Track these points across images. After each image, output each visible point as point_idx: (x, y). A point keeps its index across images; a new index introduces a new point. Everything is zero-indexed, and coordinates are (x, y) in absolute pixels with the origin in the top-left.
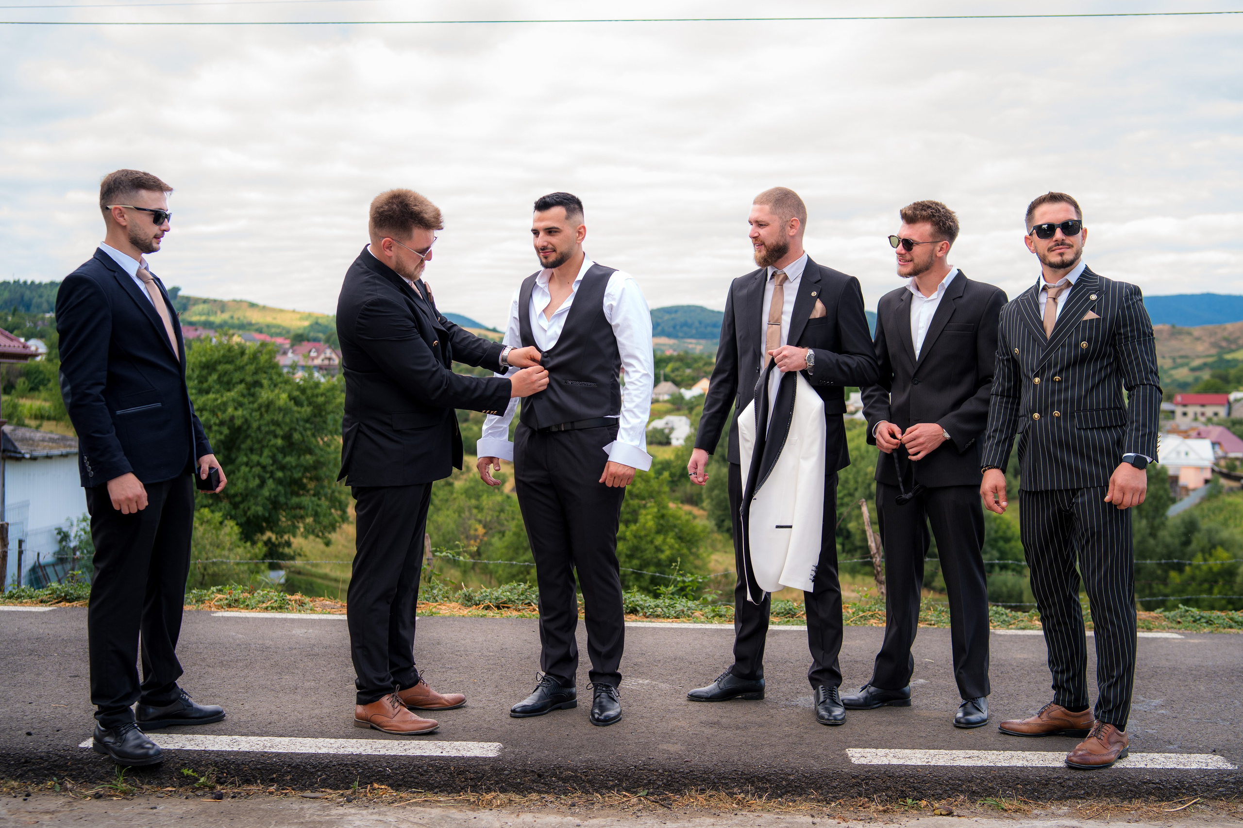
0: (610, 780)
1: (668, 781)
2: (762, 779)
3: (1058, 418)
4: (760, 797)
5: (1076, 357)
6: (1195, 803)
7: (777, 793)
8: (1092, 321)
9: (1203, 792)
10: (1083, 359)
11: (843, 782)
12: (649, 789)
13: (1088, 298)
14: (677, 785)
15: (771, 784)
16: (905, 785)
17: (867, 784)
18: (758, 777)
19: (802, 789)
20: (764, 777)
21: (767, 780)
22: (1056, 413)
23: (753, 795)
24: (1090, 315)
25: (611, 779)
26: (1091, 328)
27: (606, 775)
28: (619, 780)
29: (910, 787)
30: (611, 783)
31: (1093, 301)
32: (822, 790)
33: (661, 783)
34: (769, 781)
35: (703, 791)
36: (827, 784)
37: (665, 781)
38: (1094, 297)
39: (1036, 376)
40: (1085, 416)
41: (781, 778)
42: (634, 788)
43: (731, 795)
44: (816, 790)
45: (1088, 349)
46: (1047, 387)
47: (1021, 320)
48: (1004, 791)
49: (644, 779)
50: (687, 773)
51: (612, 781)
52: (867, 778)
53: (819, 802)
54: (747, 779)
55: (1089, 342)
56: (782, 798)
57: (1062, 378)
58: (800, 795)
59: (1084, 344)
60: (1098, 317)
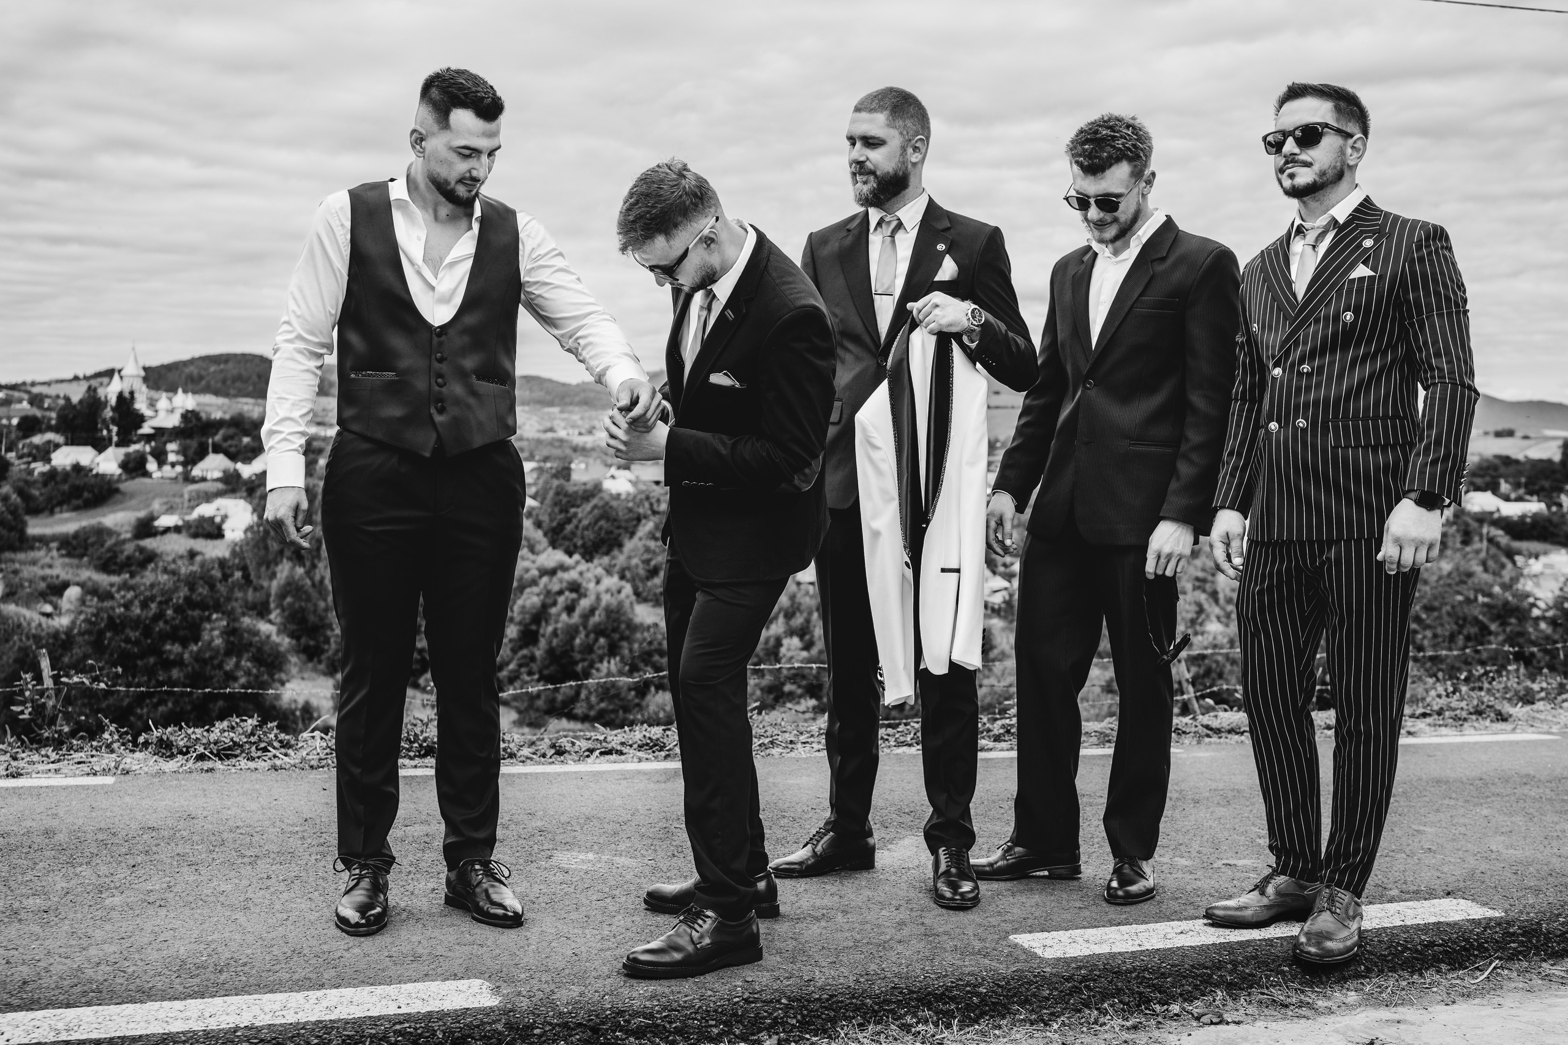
0: (711, 1026)
1: (803, 1016)
2: (940, 998)
3: (1304, 430)
4: (949, 1026)
5: (1335, 334)
6: (1495, 968)
7: (970, 1018)
8: (1361, 279)
9: (1496, 951)
10: (1345, 338)
11: (1056, 989)
12: (777, 1034)
13: (1360, 245)
14: (820, 1021)
15: (958, 1003)
16: (1141, 983)
17: (1088, 987)
18: (935, 996)
19: (1004, 1006)
20: (943, 994)
21: (949, 998)
22: (1301, 423)
23: (936, 1025)
24: (1361, 271)
25: (713, 1023)
26: (1360, 291)
27: (703, 1018)
28: (725, 1023)
29: (1149, 987)
30: (715, 1031)
31: (1367, 250)
32: (1031, 1005)
33: (794, 1021)
34: (953, 999)
35: (862, 1027)
36: (1034, 995)
37: (799, 1017)
38: (1368, 243)
39: (1276, 365)
40: (1346, 428)
41: (968, 992)
42: (754, 1034)
43: (906, 1028)
44: (1022, 1004)
45: (1354, 323)
46: (1290, 380)
47: (1264, 281)
48: (1268, 977)
49: (766, 1018)
50: (827, 1000)
51: (715, 1026)
52: (1085, 979)
53: (1032, 1024)
54: (918, 1000)
55: (1356, 313)
56: (979, 1024)
57: (1313, 369)
58: (1003, 1017)
59: (1349, 316)
60: (1373, 274)
